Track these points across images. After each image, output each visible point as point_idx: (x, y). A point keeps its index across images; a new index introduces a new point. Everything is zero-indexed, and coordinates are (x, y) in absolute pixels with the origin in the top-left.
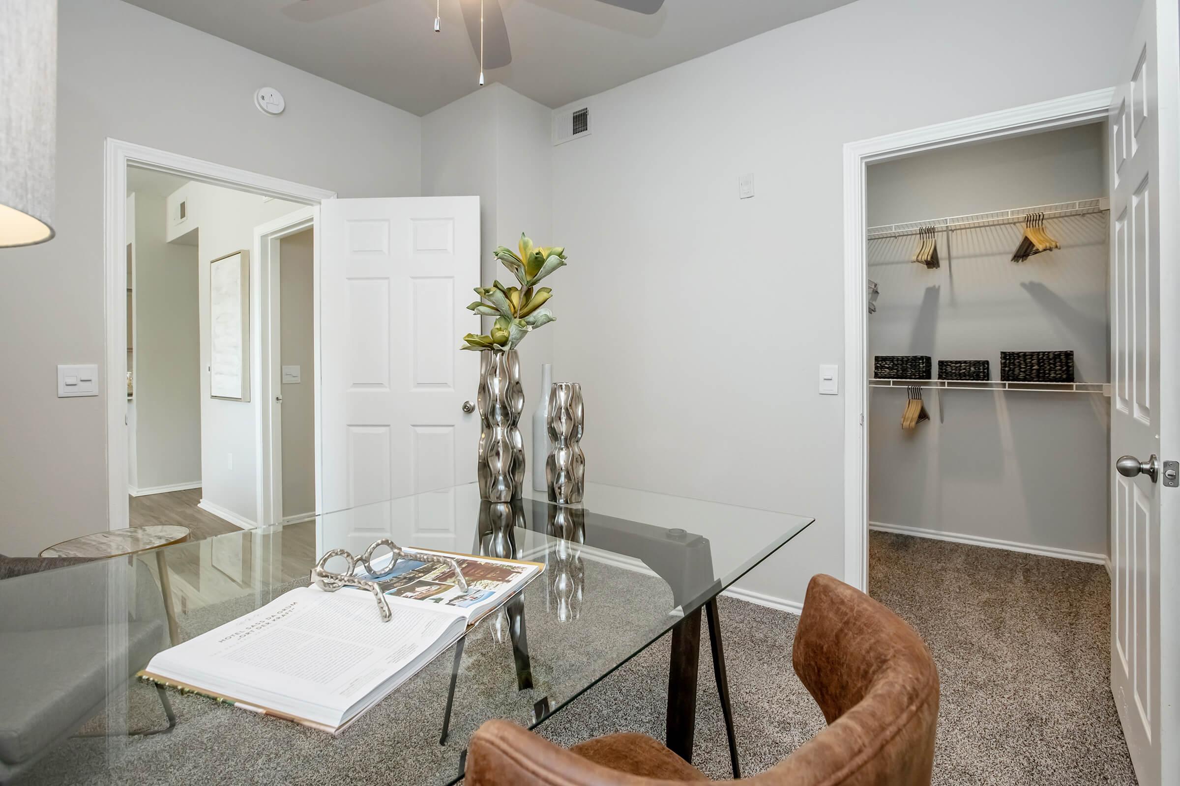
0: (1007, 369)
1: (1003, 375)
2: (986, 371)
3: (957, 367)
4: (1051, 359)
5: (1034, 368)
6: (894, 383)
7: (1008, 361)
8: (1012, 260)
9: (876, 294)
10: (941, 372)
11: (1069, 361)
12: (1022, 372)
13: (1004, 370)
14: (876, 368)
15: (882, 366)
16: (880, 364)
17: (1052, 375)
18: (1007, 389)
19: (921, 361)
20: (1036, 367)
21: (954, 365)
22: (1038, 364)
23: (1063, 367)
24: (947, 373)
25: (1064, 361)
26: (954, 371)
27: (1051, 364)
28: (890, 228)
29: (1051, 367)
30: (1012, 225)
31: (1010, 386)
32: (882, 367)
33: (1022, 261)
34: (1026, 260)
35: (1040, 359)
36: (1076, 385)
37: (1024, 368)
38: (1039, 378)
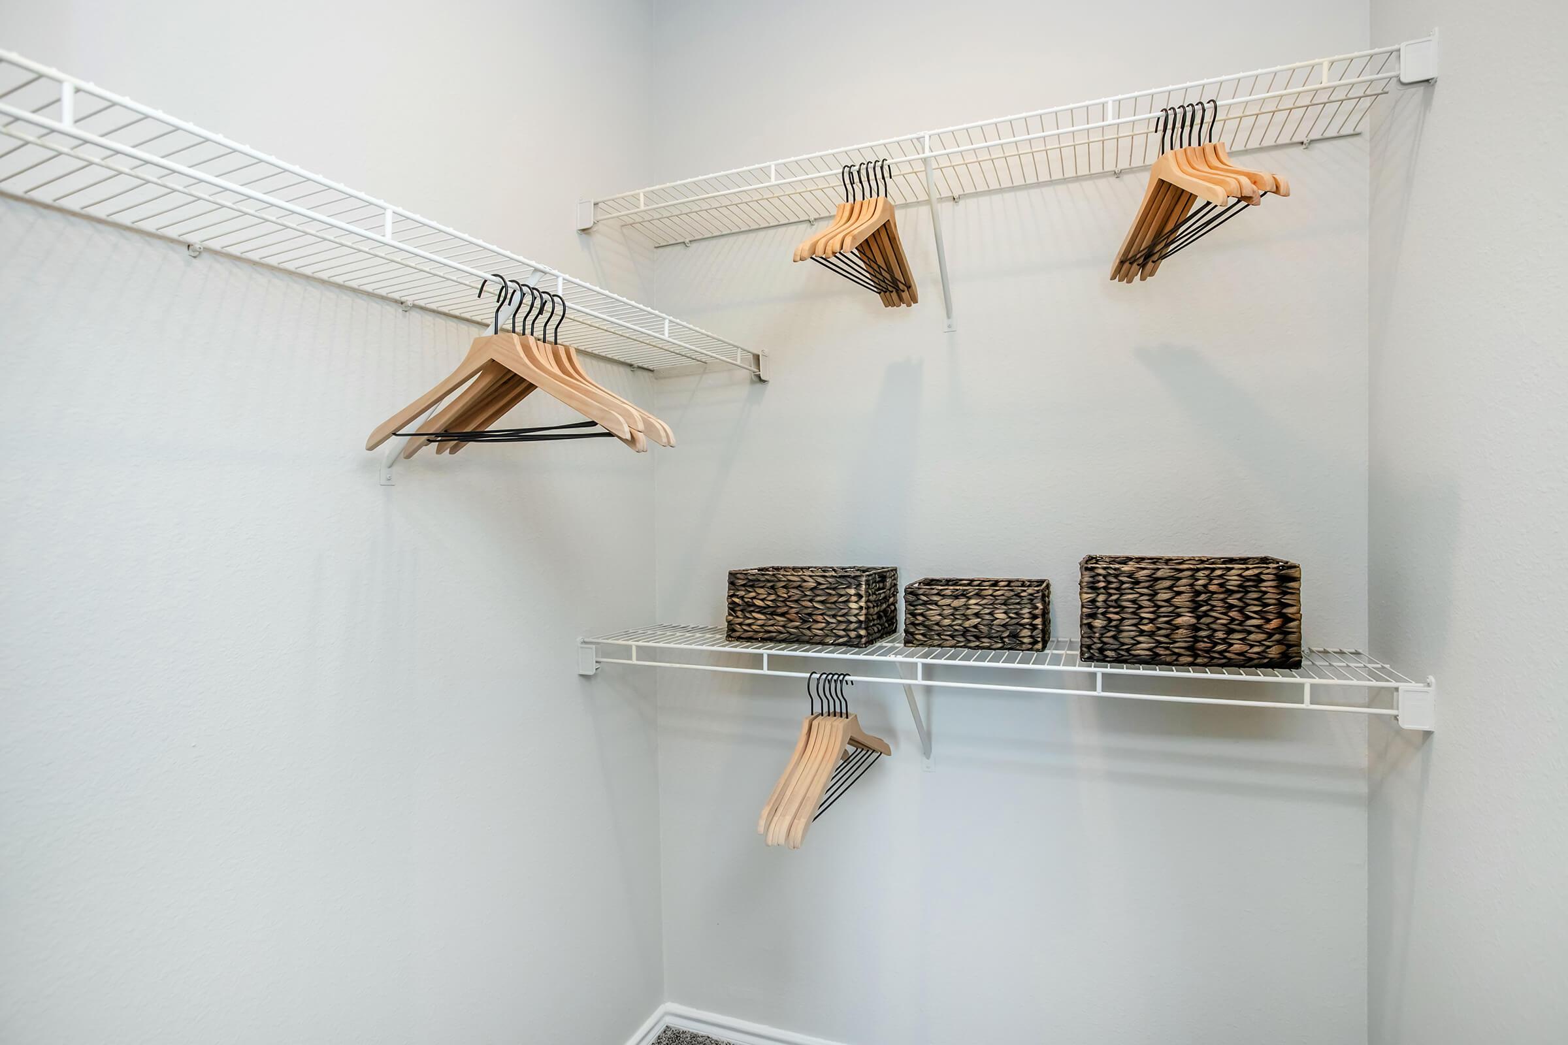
0: (1098, 623)
1: (1088, 641)
2: (1038, 621)
3: (956, 609)
4: (1232, 592)
5: (1179, 621)
6: (775, 662)
7: (1101, 598)
8: (1113, 278)
9: (759, 386)
10: (913, 624)
11: (1288, 599)
12: (1142, 633)
13: (1090, 626)
14: (733, 607)
15: (748, 605)
16: (742, 598)
17: (1237, 647)
18: (1099, 692)
19: (852, 591)
20: (1187, 619)
21: (948, 601)
22: (1195, 607)
23: (1268, 621)
24: (929, 628)
25: (1272, 597)
26: (947, 622)
27: (1231, 607)
28: (765, 172)
29: (1233, 620)
30: (1113, 179)
31: (1110, 682)
32: (749, 607)
33: (1143, 279)
34: (1152, 274)
35: (1198, 593)
36: (1312, 686)
37: (1151, 621)
38: (1196, 656)
